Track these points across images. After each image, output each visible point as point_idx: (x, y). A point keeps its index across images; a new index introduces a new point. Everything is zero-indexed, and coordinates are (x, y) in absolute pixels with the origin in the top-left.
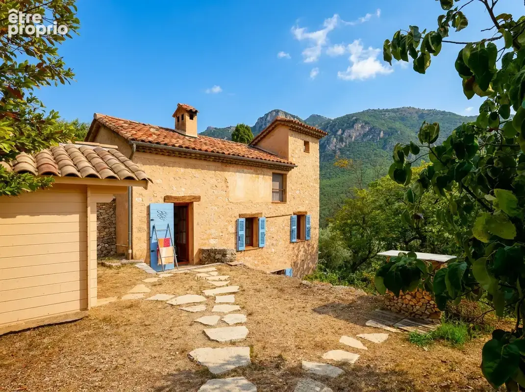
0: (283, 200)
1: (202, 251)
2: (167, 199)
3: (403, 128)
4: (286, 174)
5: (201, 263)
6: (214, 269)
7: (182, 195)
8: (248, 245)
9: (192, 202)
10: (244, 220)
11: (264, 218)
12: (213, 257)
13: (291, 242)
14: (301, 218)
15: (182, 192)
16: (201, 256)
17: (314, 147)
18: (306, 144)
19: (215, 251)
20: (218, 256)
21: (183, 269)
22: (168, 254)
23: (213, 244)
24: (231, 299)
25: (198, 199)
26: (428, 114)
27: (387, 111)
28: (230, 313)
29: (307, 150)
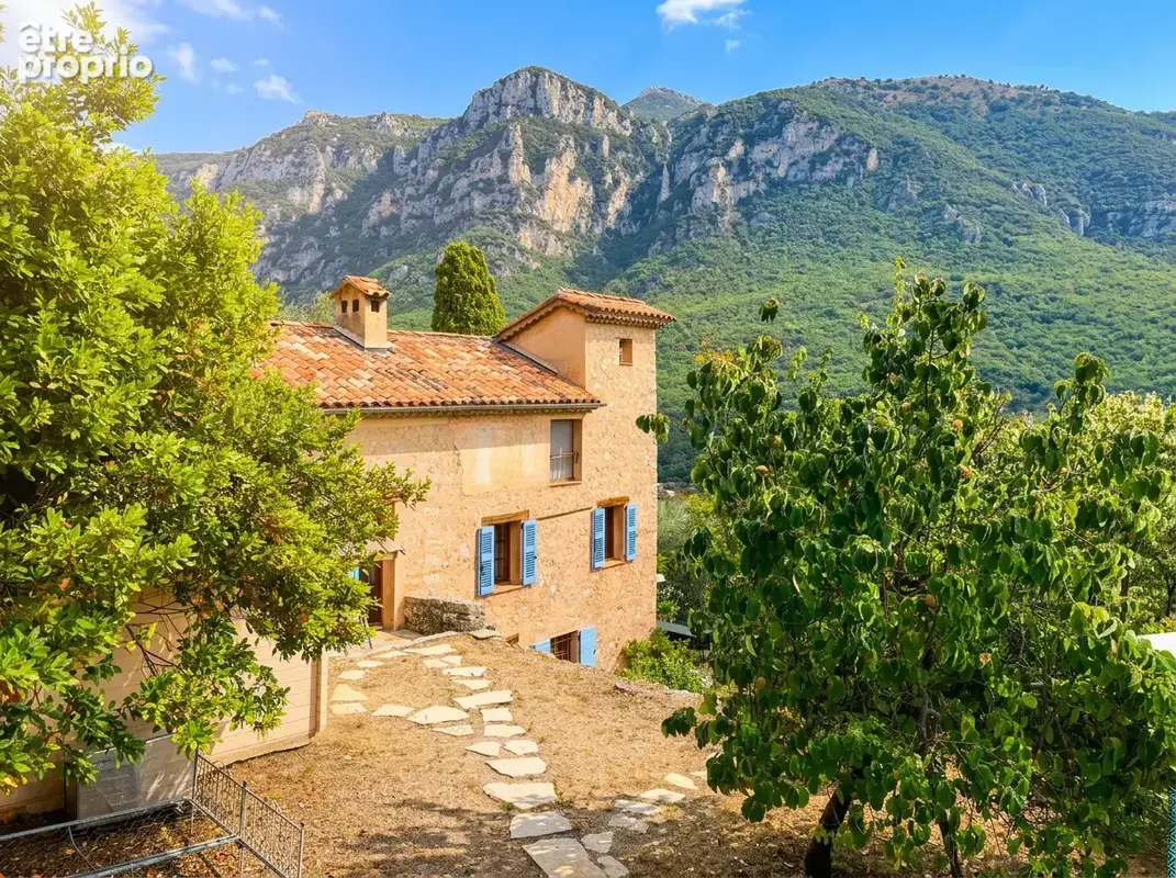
0: (573, 477)
1: (411, 602)
3: (943, 143)
4: (581, 421)
8: (498, 581)
10: (491, 529)
11: (534, 522)
13: (593, 569)
14: (613, 512)
16: (408, 612)
17: (645, 349)
18: (625, 343)
19: (442, 606)
20: (449, 617)
23: (431, 584)
26: (1021, 101)
27: (891, 85)
28: (511, 738)
29: (626, 359)
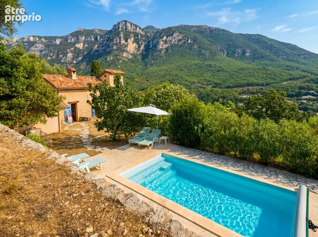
1: (80, 117)
2: (69, 103)
5: (80, 121)
6: (84, 123)
7: (73, 101)
9: (77, 103)
12: (83, 119)
15: (73, 100)
16: (80, 119)
19: (84, 118)
20: (86, 119)
21: (75, 123)
22: (70, 119)
23: (84, 115)
24: (88, 129)
25: (78, 102)
26: (215, 30)
27: (193, 26)
